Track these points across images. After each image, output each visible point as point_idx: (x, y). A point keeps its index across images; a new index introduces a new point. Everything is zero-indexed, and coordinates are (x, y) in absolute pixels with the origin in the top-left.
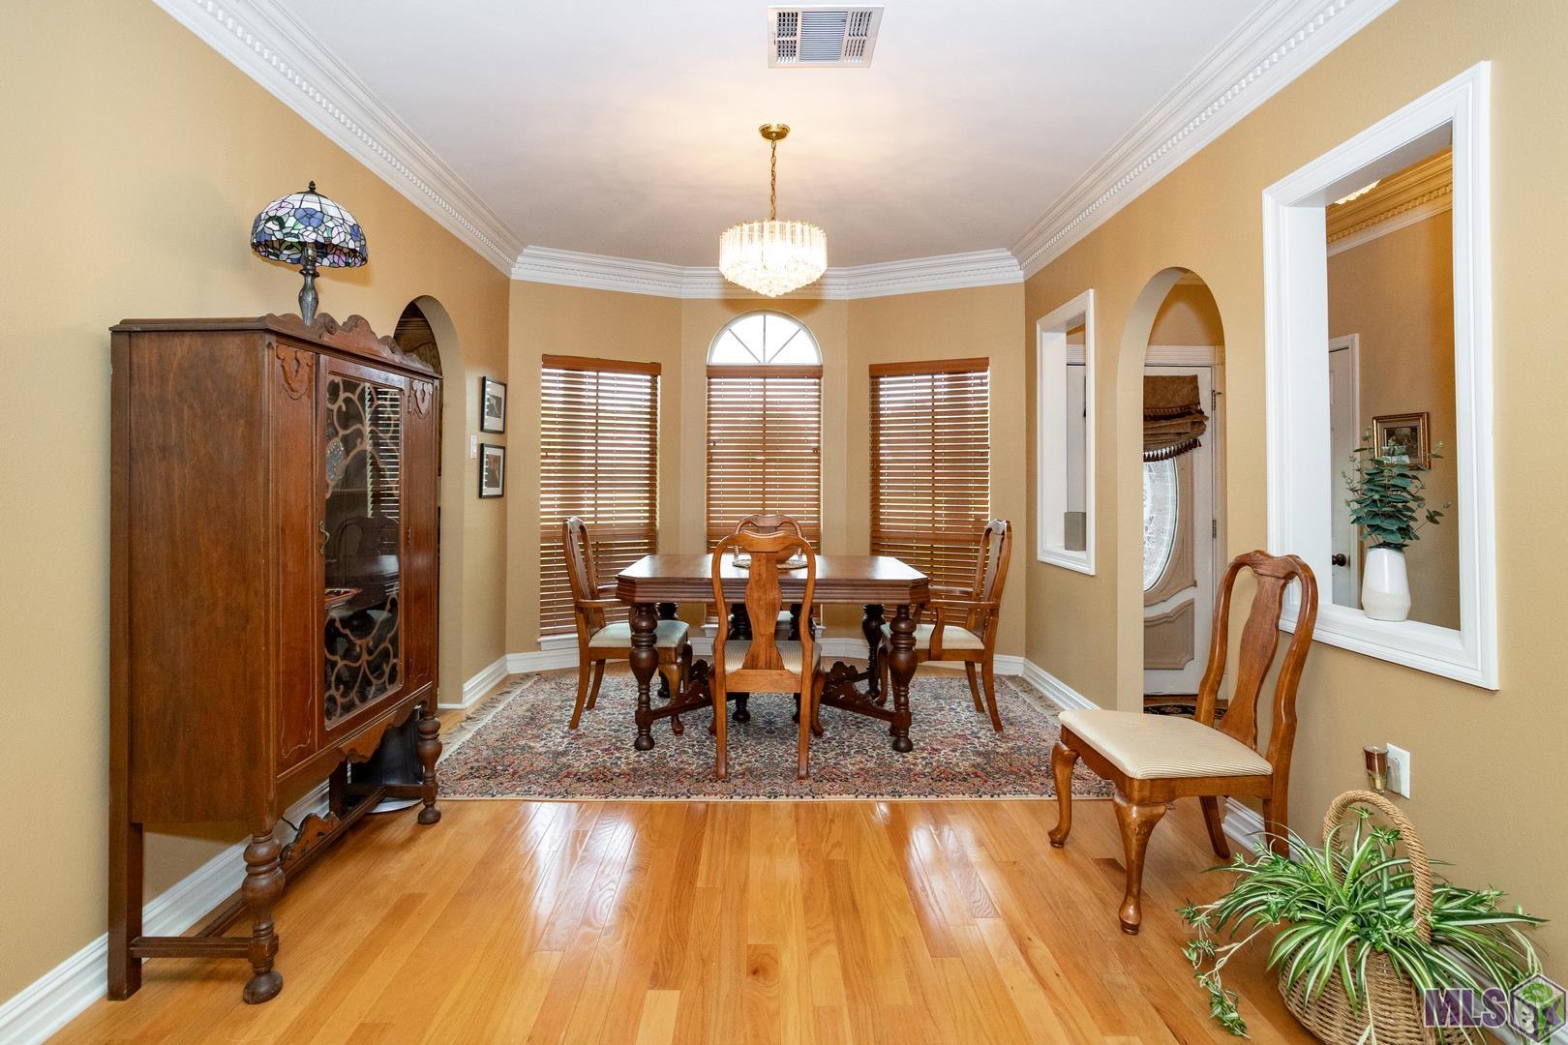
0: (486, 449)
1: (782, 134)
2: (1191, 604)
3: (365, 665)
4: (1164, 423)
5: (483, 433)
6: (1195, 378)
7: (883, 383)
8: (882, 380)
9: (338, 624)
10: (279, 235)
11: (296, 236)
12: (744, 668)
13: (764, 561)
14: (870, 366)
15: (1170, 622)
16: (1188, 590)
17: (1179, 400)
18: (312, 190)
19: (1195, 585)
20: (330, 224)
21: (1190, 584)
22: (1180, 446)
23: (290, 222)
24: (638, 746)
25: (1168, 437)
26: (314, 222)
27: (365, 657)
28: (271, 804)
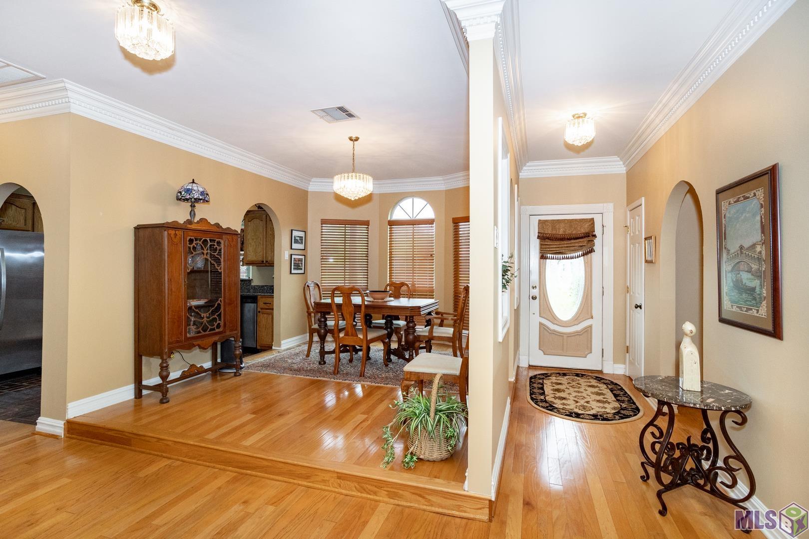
0: (293, 256)
1: (357, 139)
2: (591, 327)
3: (205, 321)
4: (573, 241)
5: (292, 250)
6: (592, 220)
7: (460, 225)
8: (460, 224)
9: (193, 308)
10: (180, 197)
11: (184, 197)
12: (345, 335)
13: (346, 297)
14: (453, 218)
15: (580, 335)
16: (589, 320)
17: (584, 229)
18: (193, 182)
19: (592, 318)
20: (194, 192)
21: (589, 317)
22: (584, 252)
23: (183, 193)
24: (320, 363)
25: (575, 248)
26: (189, 192)
27: (205, 319)
28: (166, 353)
